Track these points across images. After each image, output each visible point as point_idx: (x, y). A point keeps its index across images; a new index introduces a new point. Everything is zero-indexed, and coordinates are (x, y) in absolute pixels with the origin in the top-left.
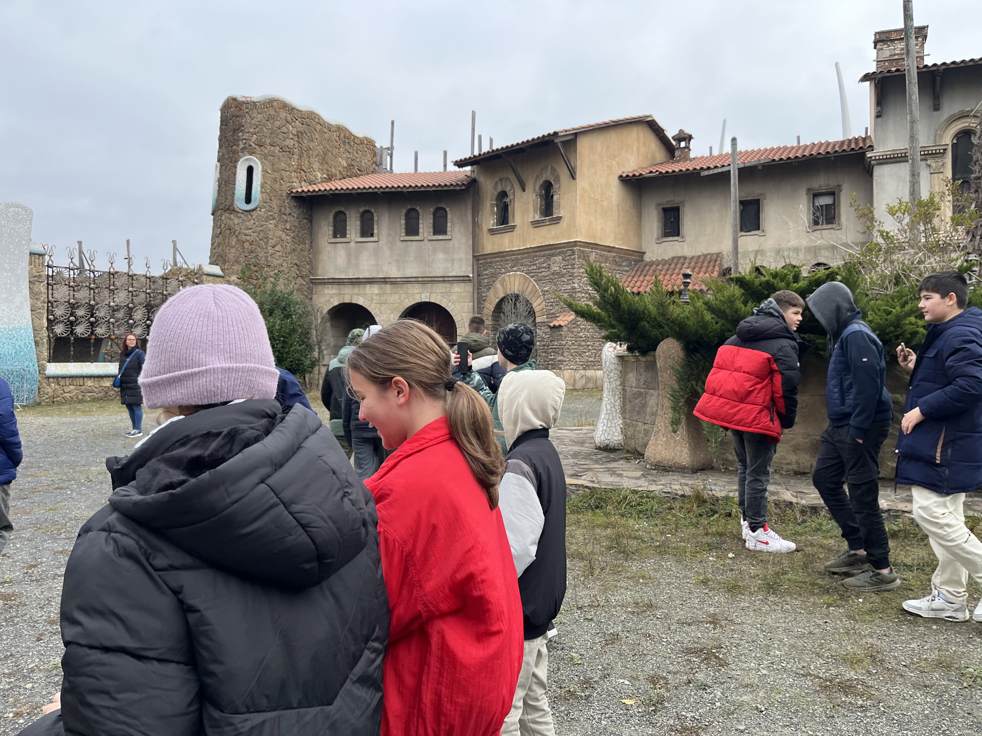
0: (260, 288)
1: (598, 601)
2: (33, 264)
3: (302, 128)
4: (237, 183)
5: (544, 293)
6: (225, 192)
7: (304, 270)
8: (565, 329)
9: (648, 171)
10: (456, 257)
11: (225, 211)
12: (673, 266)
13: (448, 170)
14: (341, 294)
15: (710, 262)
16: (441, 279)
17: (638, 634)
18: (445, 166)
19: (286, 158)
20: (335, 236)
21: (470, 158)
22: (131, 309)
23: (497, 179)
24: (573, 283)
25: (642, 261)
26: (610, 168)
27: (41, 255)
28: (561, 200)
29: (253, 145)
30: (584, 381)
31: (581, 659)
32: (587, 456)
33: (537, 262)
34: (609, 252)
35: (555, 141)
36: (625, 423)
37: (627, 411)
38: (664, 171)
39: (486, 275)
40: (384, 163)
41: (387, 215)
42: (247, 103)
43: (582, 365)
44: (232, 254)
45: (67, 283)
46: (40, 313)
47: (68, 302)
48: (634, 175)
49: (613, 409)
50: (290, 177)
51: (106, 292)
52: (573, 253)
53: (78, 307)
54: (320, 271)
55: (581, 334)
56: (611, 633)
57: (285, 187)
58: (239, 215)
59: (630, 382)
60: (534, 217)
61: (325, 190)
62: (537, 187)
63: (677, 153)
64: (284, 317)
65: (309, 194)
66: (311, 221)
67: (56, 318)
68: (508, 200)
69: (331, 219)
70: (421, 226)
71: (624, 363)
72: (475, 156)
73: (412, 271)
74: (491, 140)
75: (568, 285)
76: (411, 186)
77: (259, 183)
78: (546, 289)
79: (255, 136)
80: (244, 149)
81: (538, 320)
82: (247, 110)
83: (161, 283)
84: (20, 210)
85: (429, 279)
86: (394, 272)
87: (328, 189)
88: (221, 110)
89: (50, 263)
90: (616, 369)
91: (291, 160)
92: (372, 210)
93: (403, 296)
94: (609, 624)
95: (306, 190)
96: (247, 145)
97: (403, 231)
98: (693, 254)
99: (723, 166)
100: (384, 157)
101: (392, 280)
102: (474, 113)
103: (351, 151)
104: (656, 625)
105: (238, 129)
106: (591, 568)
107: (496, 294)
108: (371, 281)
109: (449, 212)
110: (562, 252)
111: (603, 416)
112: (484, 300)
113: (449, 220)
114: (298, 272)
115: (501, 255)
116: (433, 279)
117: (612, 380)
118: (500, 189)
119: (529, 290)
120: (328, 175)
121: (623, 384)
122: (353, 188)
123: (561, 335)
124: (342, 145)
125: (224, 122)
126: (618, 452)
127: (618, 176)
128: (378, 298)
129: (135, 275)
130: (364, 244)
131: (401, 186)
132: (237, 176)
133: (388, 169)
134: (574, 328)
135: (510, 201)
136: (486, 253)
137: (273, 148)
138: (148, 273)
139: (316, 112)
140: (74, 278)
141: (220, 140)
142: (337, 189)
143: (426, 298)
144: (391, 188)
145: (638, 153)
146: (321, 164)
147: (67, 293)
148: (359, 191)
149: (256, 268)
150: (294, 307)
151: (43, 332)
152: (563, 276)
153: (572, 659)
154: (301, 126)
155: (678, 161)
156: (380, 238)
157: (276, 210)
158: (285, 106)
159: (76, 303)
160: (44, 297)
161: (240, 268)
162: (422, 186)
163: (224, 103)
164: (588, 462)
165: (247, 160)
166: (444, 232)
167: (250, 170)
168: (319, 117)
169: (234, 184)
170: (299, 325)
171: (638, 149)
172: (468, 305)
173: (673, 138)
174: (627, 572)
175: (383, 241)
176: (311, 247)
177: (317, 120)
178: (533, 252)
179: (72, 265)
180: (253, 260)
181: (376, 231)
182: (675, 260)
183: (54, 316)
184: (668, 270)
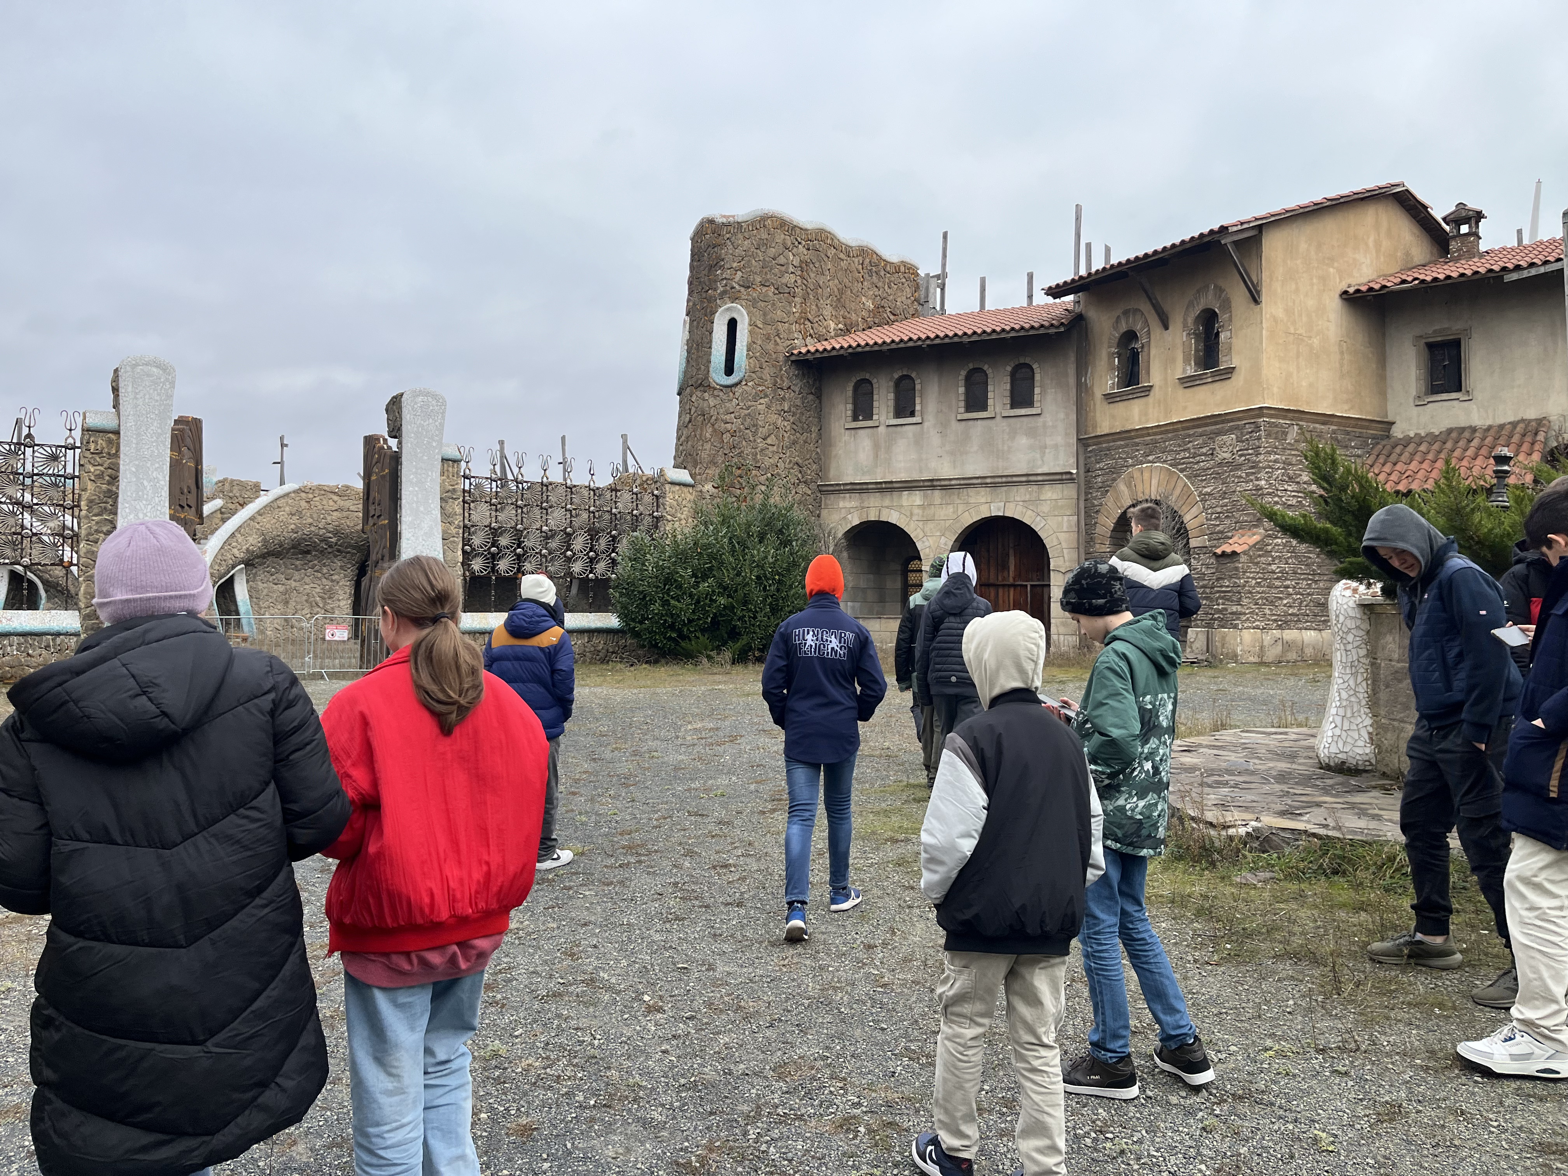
0: (745, 501)
1: (1356, 1041)
2: (446, 474)
3: (808, 256)
4: (714, 345)
5: (1204, 497)
6: (696, 360)
7: (809, 472)
8: (1244, 558)
9: (1398, 280)
10: (1049, 441)
11: (696, 388)
12: (1449, 445)
13: (1034, 304)
14: (863, 508)
15: (1524, 435)
16: (1024, 479)
17: (1440, 1107)
18: (1030, 297)
19: (785, 303)
20: (855, 418)
21: (1073, 280)
22: (569, 535)
23: (1119, 312)
24: (1258, 479)
25: (1388, 437)
26: (1324, 279)
27: (456, 461)
28: (1234, 340)
29: (737, 287)
30: (1280, 648)
31: (1333, 1143)
32: (1306, 780)
33: (1190, 445)
34: (1323, 424)
35: (1223, 242)
36: (1376, 725)
37: (1381, 702)
38: (1429, 279)
39: (1100, 469)
40: (931, 300)
41: (936, 379)
42: (729, 225)
43: (1275, 620)
44: (706, 451)
45: (488, 499)
46: (454, 542)
47: (489, 526)
48: (1371, 289)
49: (1353, 699)
50: (790, 331)
51: (537, 511)
52: (1258, 428)
53: (501, 534)
54: (832, 473)
55: (1274, 567)
56: (1387, 1102)
57: (782, 348)
58: (716, 392)
59: (1386, 652)
60: (1184, 370)
61: (842, 347)
62: (1190, 321)
63: (1453, 245)
64: (781, 544)
65: (818, 355)
66: (819, 396)
67: (473, 549)
68: (1138, 345)
69: (850, 393)
70: (990, 395)
71: (1373, 616)
72: (1081, 278)
73: (975, 467)
74: (1108, 250)
75: (1247, 482)
76: (975, 333)
77: (745, 344)
78: (1208, 490)
79: (739, 273)
80: (724, 292)
81: (1193, 543)
82: (728, 236)
83: (608, 496)
84: (430, 399)
85: (1004, 480)
86: (946, 470)
87: (846, 345)
88: (692, 239)
89: (467, 472)
90: (1357, 627)
91: (791, 306)
92: (913, 375)
93: (961, 508)
94: (1380, 1086)
95: (812, 350)
96: (728, 288)
97: (962, 404)
98: (1489, 422)
99: (1546, 262)
100: (931, 290)
101: (943, 483)
102: (1078, 208)
103: (880, 284)
104: (1473, 1094)
105: (717, 264)
106: (1337, 980)
107: (1117, 499)
108: (909, 486)
109: (1037, 371)
110: (1237, 428)
111: (1333, 711)
112: (1097, 512)
113: (1037, 384)
114: (800, 475)
115: (1127, 435)
116: (1009, 479)
117: (1349, 647)
118: (1124, 328)
119: (1177, 492)
120: (845, 325)
121: (1372, 655)
122: (884, 342)
123: (1237, 569)
124: (866, 276)
125: (696, 255)
126: (1364, 775)
127: (1339, 292)
128: (920, 512)
129: (575, 486)
130: (899, 428)
131: (960, 333)
132: (714, 334)
133: (938, 308)
134: (1260, 556)
135: (1142, 347)
136: (1099, 434)
137: (765, 289)
138: (592, 484)
139: (828, 229)
140: (497, 492)
141: (690, 283)
142: (859, 345)
143: (999, 510)
144: (943, 339)
145: (1378, 251)
146: (836, 308)
147: (488, 514)
148: (894, 346)
149: (739, 472)
150: (795, 529)
151: (457, 568)
152: (1239, 467)
153: (1316, 1140)
154: (805, 252)
155: (1456, 260)
156: (925, 417)
157: (769, 383)
158: (784, 225)
159: (500, 528)
160: (458, 520)
161: (718, 471)
162: (994, 331)
163: (697, 228)
164: (1308, 791)
165: (728, 309)
166: (1030, 404)
167: (732, 324)
168: (833, 237)
169: (710, 348)
170: (801, 556)
171: (1378, 244)
172: (1069, 521)
173: (1444, 219)
174: (1407, 993)
175: (930, 423)
176: (820, 436)
177: (829, 241)
178: (1184, 429)
179: (494, 476)
180: (735, 460)
181: (918, 407)
182: (1454, 435)
183: (471, 546)
184: (1439, 452)
